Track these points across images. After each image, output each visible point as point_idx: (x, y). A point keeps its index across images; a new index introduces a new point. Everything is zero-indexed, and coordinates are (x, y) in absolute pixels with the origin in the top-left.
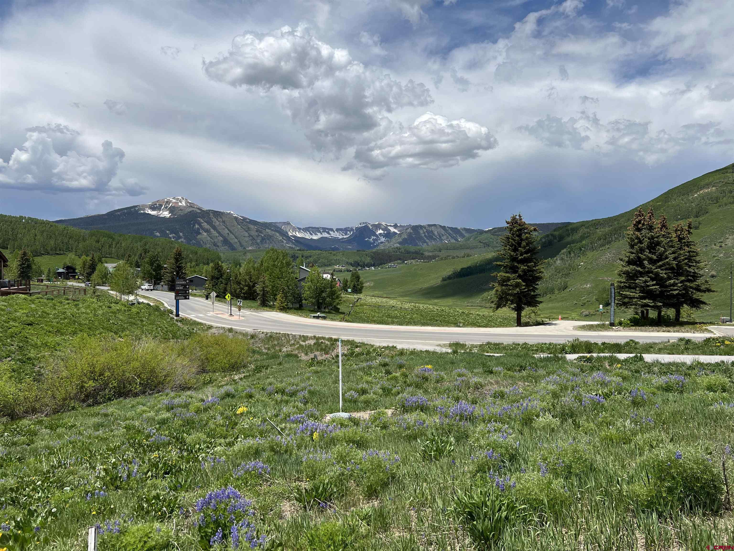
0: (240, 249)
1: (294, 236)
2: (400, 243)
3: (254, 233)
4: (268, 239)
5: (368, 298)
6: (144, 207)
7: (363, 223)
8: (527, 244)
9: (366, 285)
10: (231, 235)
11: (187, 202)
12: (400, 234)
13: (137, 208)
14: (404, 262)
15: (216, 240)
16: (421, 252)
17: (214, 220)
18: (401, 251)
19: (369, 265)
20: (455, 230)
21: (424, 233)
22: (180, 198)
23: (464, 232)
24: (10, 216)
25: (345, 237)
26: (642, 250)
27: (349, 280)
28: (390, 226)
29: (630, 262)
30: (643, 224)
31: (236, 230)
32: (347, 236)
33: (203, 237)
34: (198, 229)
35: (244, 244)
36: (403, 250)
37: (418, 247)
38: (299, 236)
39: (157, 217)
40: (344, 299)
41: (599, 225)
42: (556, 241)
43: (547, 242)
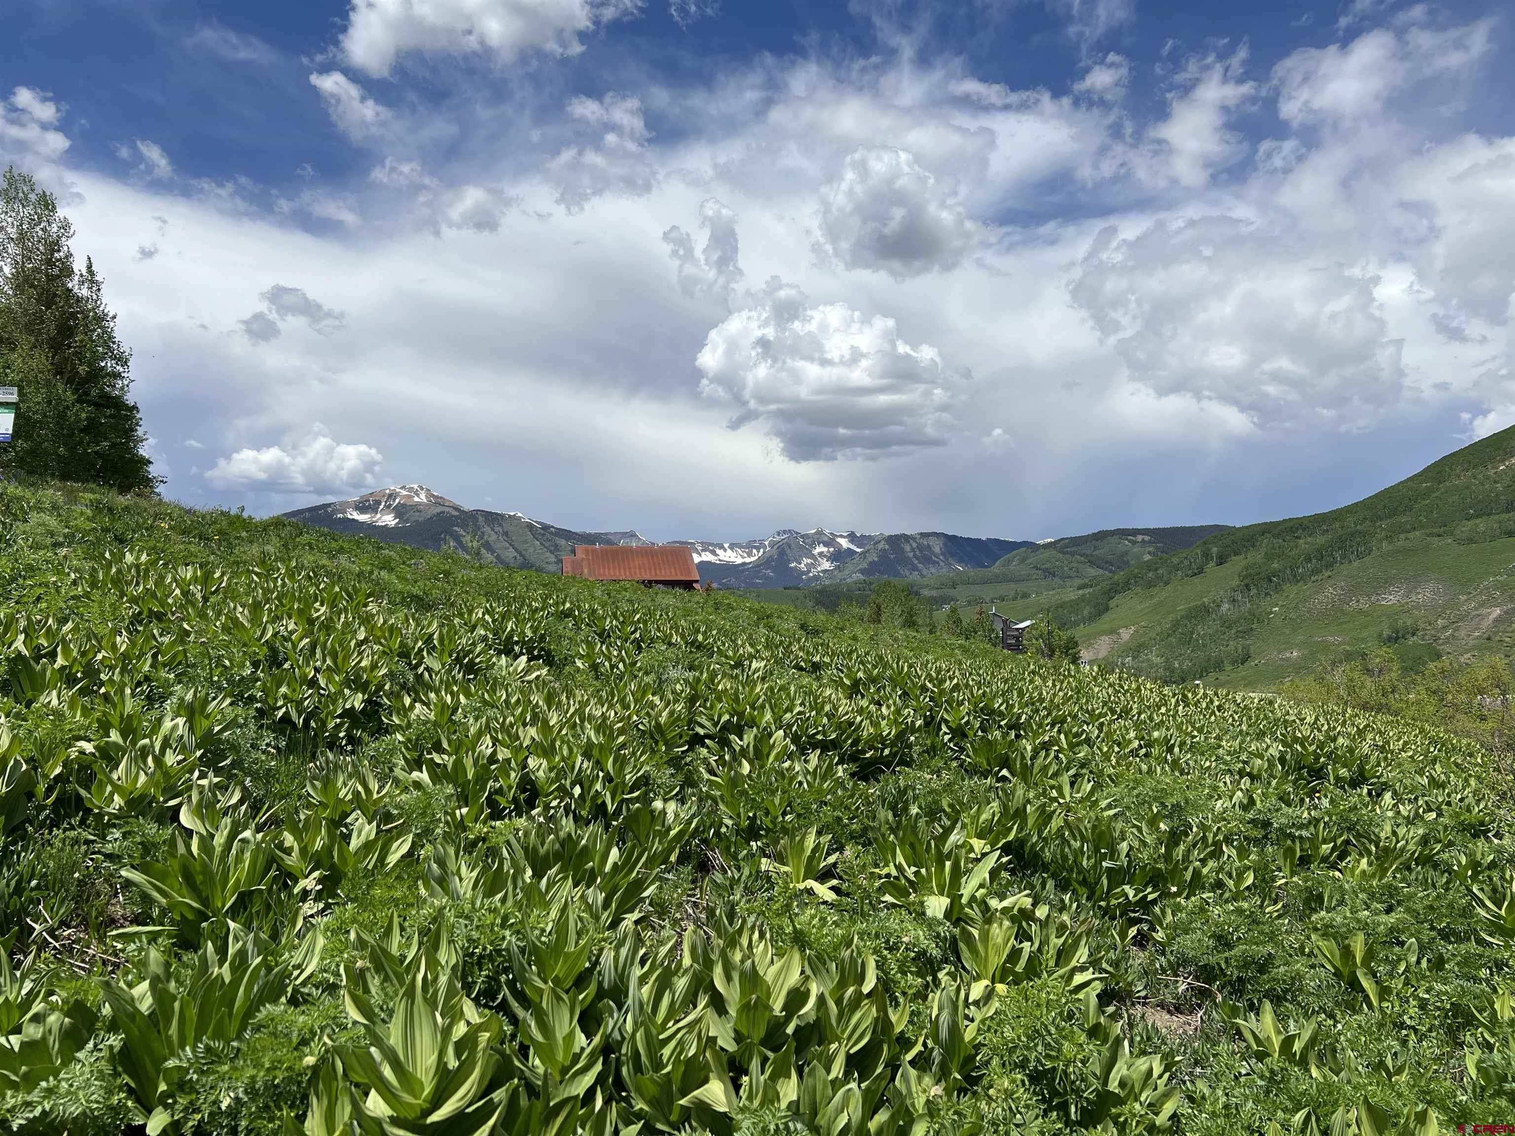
2: (862, 571)
6: (344, 507)
7: (785, 532)
11: (429, 494)
12: (862, 553)
13: (330, 510)
17: (487, 530)
18: (872, 587)
21: (913, 550)
22: (416, 486)
25: (748, 560)
28: (841, 536)
31: (532, 550)
32: (753, 559)
39: (370, 527)
41: (1300, 531)
42: (1212, 564)
43: (1194, 566)
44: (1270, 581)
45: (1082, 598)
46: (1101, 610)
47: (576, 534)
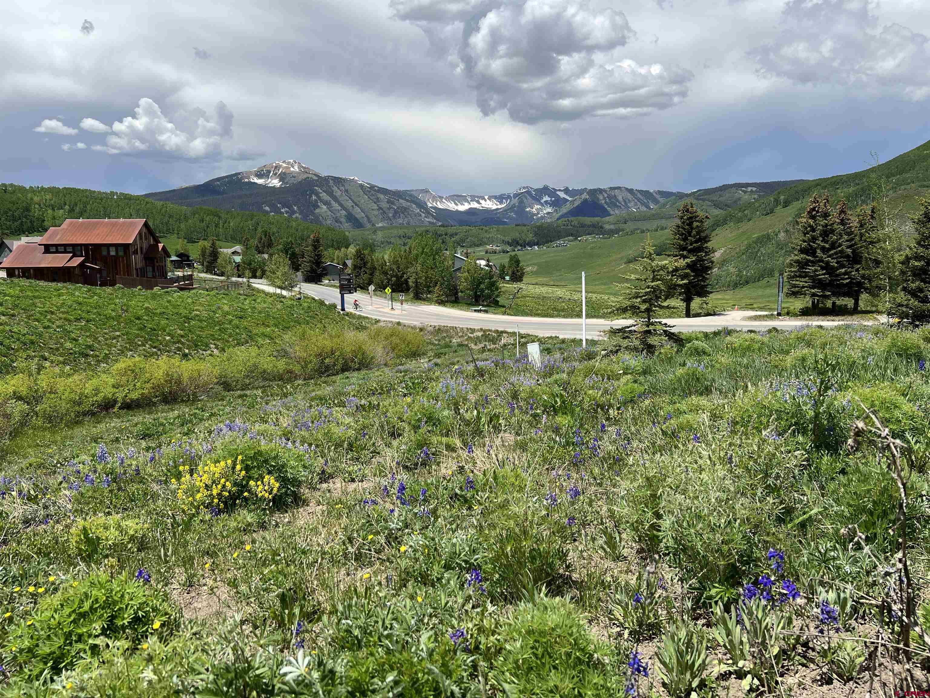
0: (369, 226)
1: (435, 208)
3: (384, 205)
4: (403, 213)
5: (531, 287)
6: (248, 174)
7: (524, 188)
8: (698, 233)
9: (528, 269)
10: (356, 208)
11: (300, 166)
12: (571, 201)
13: (239, 176)
14: (576, 239)
15: (338, 215)
16: (600, 224)
17: (335, 188)
18: (573, 223)
19: (531, 244)
20: (646, 194)
21: (605, 198)
22: (292, 161)
23: (658, 197)
24: (99, 193)
25: (500, 207)
26: (814, 239)
27: (507, 265)
28: (560, 190)
29: (802, 251)
30: (818, 212)
31: (363, 201)
32: (503, 206)
33: (323, 211)
34: (316, 200)
35: (373, 219)
38: (440, 207)
39: (265, 187)
40: (503, 290)
42: (779, 207)
43: (768, 208)
47: (391, 191)
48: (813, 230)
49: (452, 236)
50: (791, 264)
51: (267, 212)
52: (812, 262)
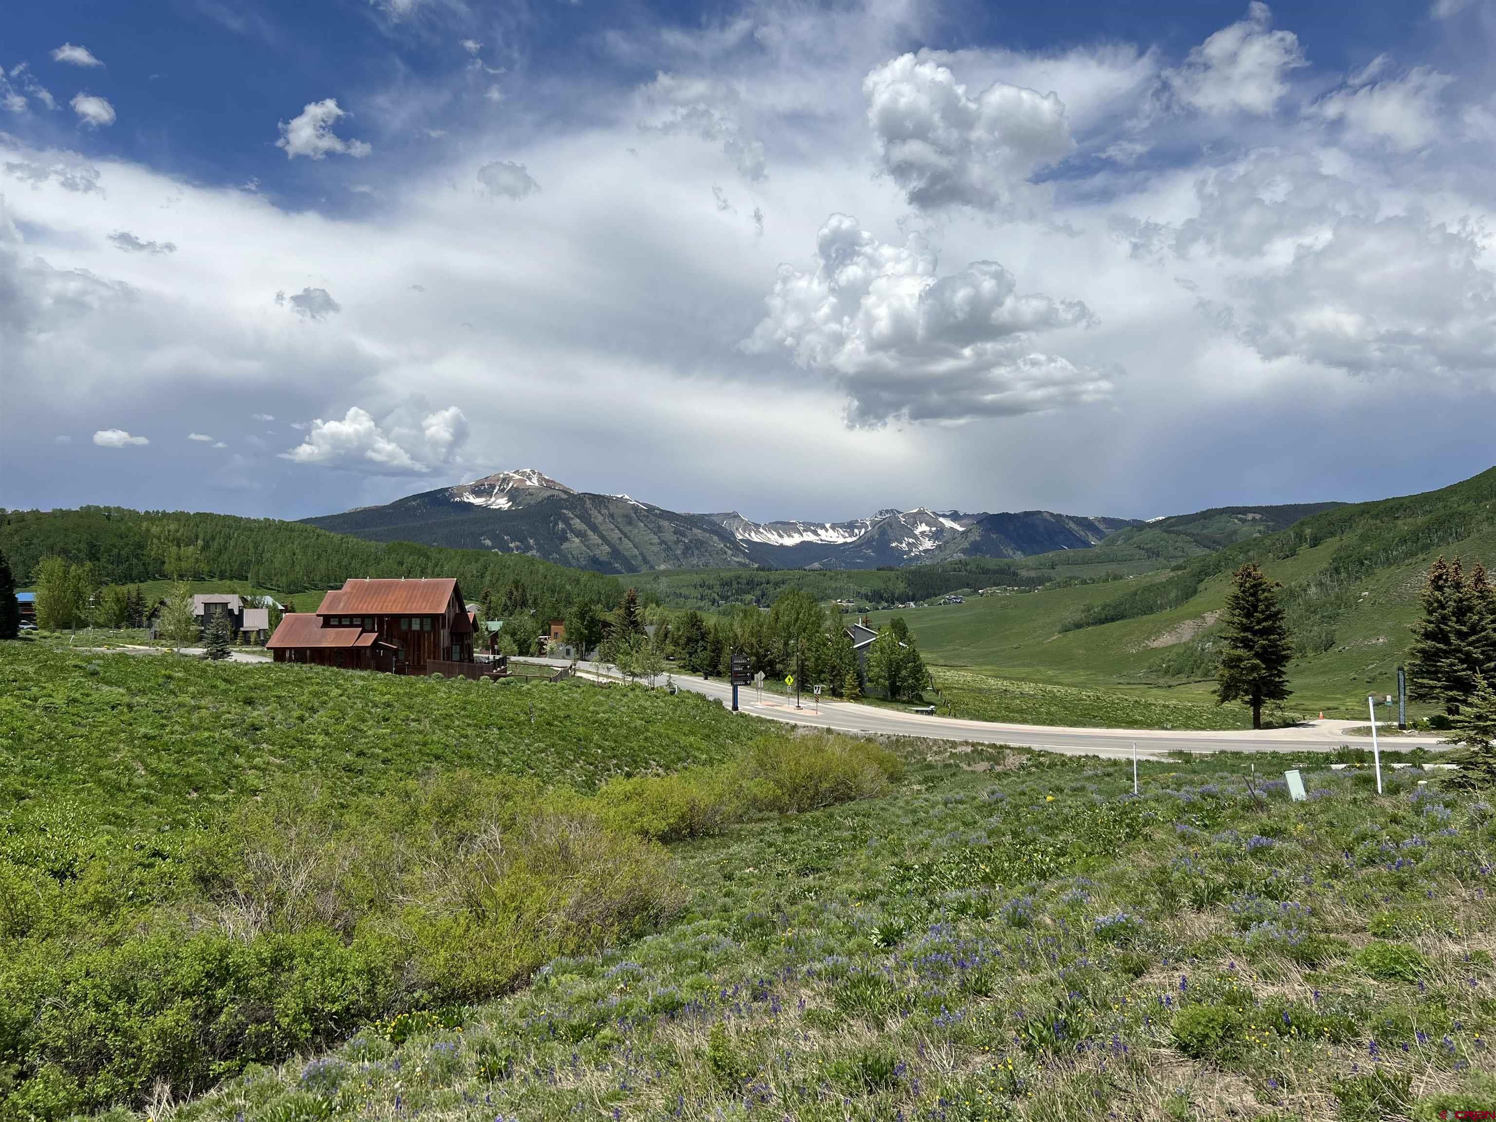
0: (644, 569)
1: (748, 542)
2: (964, 551)
3: (670, 537)
4: (698, 549)
6: (462, 489)
7: (887, 511)
10: (626, 541)
11: (541, 478)
12: (963, 533)
13: (447, 494)
14: (976, 591)
15: (597, 552)
16: (1012, 569)
17: (594, 512)
18: (969, 568)
19: (904, 599)
20: (1082, 522)
21: (1016, 529)
22: (528, 470)
23: (1102, 527)
25: (849, 540)
26: (1444, 619)
28: (944, 516)
29: (1427, 636)
30: (1446, 581)
31: (636, 531)
32: (854, 539)
33: (574, 546)
34: (563, 530)
35: (651, 558)
36: (972, 567)
37: (1006, 560)
38: (756, 540)
39: (485, 510)
41: (1401, 511)
42: (1305, 546)
43: (1286, 548)
44: (1362, 564)
45: (1170, 581)
46: (1189, 593)
47: (679, 515)
48: (1443, 607)
49: (777, 584)
50: (1412, 654)
51: (488, 548)
52: (1444, 651)
